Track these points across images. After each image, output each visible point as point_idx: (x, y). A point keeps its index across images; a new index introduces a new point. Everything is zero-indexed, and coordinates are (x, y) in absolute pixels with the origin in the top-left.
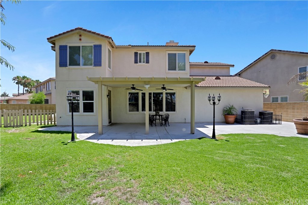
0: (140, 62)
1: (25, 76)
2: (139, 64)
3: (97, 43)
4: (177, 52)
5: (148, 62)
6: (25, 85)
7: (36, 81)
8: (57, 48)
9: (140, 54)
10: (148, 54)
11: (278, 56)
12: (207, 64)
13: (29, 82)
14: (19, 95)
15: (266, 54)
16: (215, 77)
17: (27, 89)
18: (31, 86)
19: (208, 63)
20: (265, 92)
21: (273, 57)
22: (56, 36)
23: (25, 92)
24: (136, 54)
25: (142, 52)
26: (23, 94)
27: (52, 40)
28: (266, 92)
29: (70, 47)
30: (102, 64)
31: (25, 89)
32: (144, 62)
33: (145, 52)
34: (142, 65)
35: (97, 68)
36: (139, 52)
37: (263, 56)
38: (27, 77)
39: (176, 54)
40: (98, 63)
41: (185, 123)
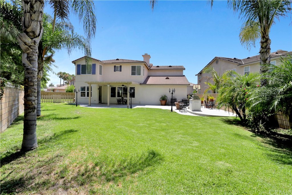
0: (117, 71)
1: (65, 72)
2: (116, 72)
3: (94, 63)
4: (136, 65)
5: (121, 71)
6: (65, 79)
7: (72, 75)
8: (76, 65)
9: (117, 67)
10: (121, 66)
11: (220, 62)
13: (67, 77)
14: (60, 86)
15: (213, 60)
17: (66, 81)
18: (69, 79)
20: (197, 87)
21: (217, 62)
22: (75, 60)
23: (64, 84)
24: (115, 66)
25: (118, 66)
26: (63, 85)
27: (74, 62)
29: (82, 65)
30: (96, 73)
31: (65, 81)
32: (119, 71)
33: (119, 66)
34: (118, 73)
35: (94, 75)
36: (116, 66)
37: (212, 61)
38: (66, 73)
39: (136, 66)
40: (94, 73)
41: (140, 104)
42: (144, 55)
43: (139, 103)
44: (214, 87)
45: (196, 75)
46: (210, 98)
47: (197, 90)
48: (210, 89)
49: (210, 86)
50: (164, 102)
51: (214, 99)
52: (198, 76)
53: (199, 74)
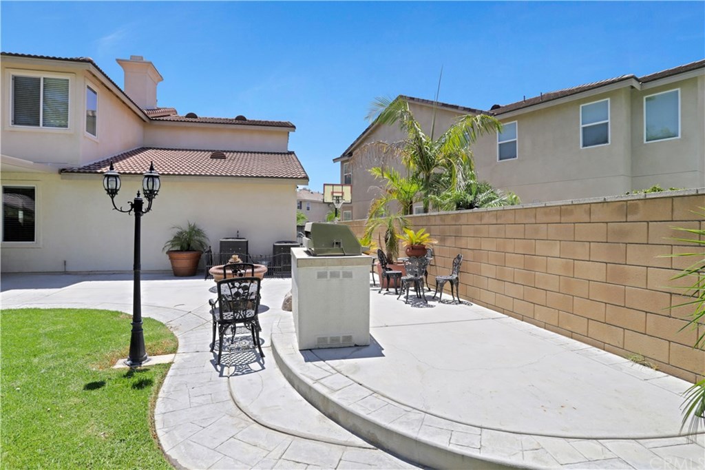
4: (41, 75)
12: (194, 120)
16: (210, 153)
19: (196, 117)
20: (341, 195)
28: (343, 193)
39: (39, 79)
41: (66, 273)
42: (129, 59)
43: (61, 269)
44: (407, 188)
45: (335, 160)
46: (407, 238)
47: (339, 206)
48: (395, 197)
49: (394, 186)
50: (185, 260)
51: (431, 243)
52: (342, 163)
53: (344, 155)
